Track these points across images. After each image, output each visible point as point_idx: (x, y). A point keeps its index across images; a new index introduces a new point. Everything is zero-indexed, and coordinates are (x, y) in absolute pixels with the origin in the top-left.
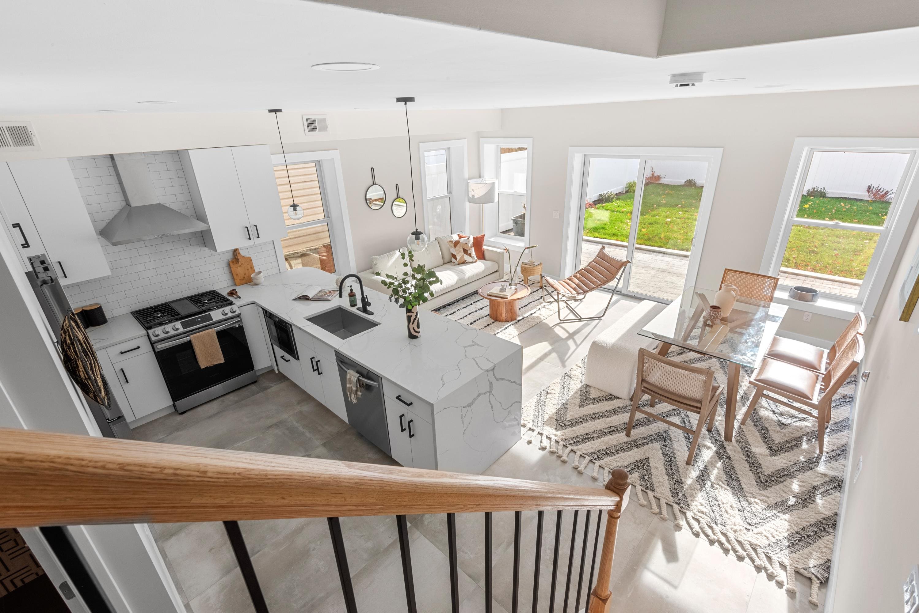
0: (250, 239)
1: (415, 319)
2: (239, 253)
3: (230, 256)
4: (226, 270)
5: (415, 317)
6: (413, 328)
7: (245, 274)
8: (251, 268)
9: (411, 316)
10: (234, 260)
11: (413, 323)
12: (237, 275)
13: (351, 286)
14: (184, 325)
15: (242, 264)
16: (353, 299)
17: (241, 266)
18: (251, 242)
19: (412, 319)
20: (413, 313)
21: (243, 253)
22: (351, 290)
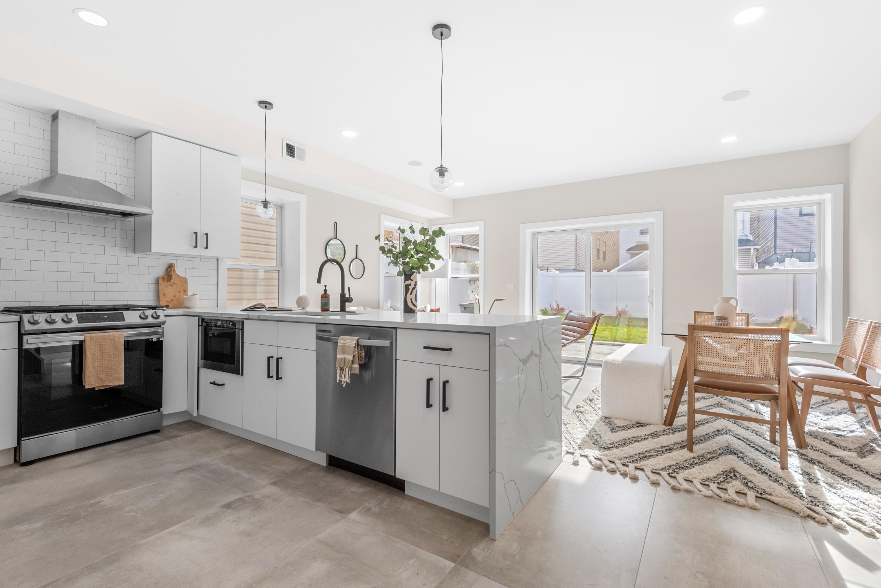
0: (196, 247)
1: (413, 289)
2: (174, 270)
3: (160, 271)
4: (152, 287)
5: (414, 286)
6: (411, 299)
7: (175, 296)
8: (185, 291)
9: (410, 285)
10: (165, 277)
11: (411, 294)
12: (164, 295)
13: (325, 286)
14: (81, 319)
15: (174, 284)
16: (326, 301)
17: (171, 285)
18: (196, 252)
19: (411, 288)
20: (412, 280)
21: (179, 271)
22: (325, 291)
